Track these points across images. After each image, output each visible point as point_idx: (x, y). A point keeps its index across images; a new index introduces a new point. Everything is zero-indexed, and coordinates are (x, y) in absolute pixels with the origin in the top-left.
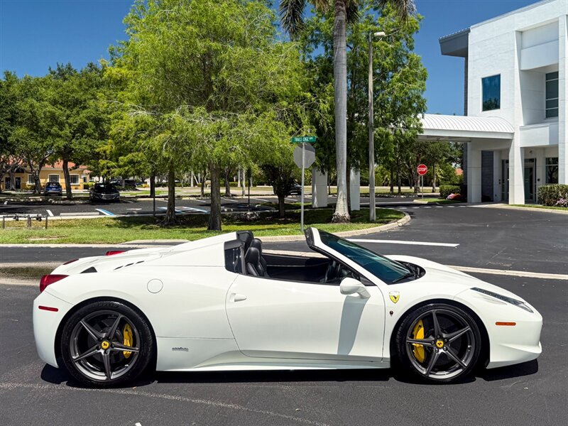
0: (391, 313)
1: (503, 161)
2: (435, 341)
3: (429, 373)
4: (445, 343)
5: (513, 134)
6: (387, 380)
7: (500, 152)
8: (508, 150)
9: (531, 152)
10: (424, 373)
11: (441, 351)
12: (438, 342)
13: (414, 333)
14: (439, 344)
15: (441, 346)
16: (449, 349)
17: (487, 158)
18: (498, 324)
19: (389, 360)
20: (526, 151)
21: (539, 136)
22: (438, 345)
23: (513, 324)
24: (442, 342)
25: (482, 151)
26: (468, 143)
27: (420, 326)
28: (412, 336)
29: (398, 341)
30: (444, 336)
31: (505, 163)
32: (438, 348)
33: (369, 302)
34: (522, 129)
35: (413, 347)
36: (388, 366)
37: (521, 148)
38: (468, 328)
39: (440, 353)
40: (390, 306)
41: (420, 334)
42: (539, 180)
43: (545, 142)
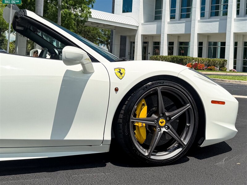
0: (116, 90)
1: (131, 42)
2: (158, 120)
3: (150, 154)
4: (167, 121)
5: (138, 27)
6: (105, 165)
7: (130, 37)
8: (135, 36)
9: (146, 38)
10: (146, 154)
11: (164, 130)
12: (161, 120)
13: (137, 112)
14: (162, 123)
15: (163, 124)
16: (170, 127)
17: (123, 40)
18: (213, 102)
19: (109, 143)
20: (144, 37)
21: (151, 29)
22: (160, 124)
23: (223, 103)
24: (164, 121)
25: (121, 36)
26: (114, 30)
27: (143, 105)
28: (135, 115)
29: (121, 121)
30: (167, 114)
31: (133, 43)
32: (160, 127)
33: (93, 77)
34: (142, 24)
35: (134, 127)
36: (106, 149)
37: (142, 35)
38: (188, 106)
39: (162, 132)
40: (116, 82)
41: (143, 113)
42: (149, 53)
43: (154, 33)
